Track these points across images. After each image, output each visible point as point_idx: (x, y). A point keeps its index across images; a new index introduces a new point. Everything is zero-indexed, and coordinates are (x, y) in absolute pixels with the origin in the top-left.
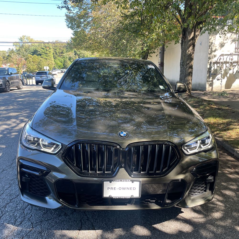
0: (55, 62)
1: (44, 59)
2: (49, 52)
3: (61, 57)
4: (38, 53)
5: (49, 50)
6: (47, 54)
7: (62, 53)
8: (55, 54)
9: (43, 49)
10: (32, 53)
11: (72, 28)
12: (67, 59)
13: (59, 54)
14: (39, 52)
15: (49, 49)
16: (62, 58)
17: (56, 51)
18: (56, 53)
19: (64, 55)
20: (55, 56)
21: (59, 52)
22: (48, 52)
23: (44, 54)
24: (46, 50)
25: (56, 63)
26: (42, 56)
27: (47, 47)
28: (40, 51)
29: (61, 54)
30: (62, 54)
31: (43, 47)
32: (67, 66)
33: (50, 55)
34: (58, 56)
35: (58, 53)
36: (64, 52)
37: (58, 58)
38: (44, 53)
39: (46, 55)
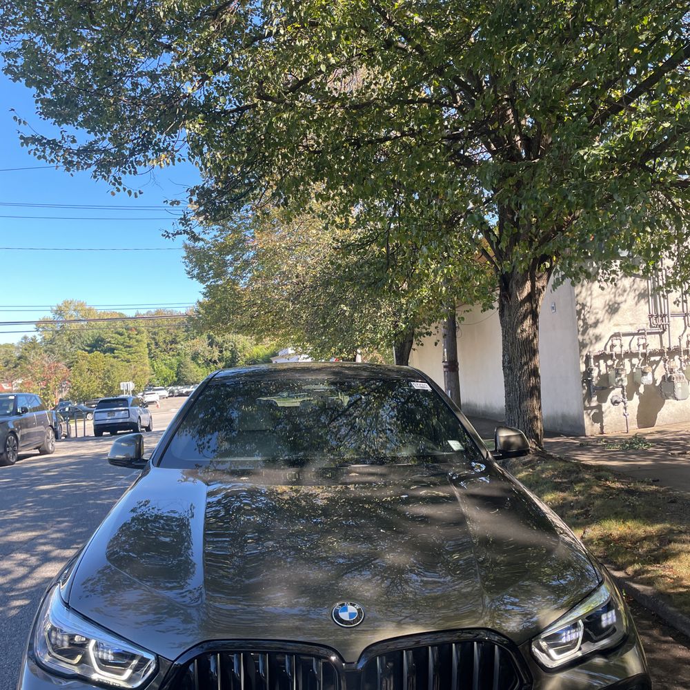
0: (153, 367)
1: (122, 360)
2: (137, 341)
3: (171, 353)
4: (106, 345)
5: (138, 336)
6: (130, 347)
7: (174, 342)
8: (153, 346)
9: (121, 334)
10: (88, 346)
11: (201, 278)
12: (188, 359)
13: (164, 346)
14: (109, 342)
15: (137, 335)
16: (174, 355)
17: (157, 337)
18: (157, 344)
19: (179, 346)
20: (152, 351)
21: (165, 341)
22: (133, 342)
23: (122, 347)
24: (128, 337)
25: (154, 371)
26: (116, 355)
27: (131, 330)
28: (112, 340)
29: (171, 345)
30: (173, 346)
31: (120, 330)
32: (186, 376)
33: (139, 349)
34: (161, 352)
35: (161, 344)
36: (178, 340)
37: (162, 356)
38: (122, 344)
39: (128, 349)
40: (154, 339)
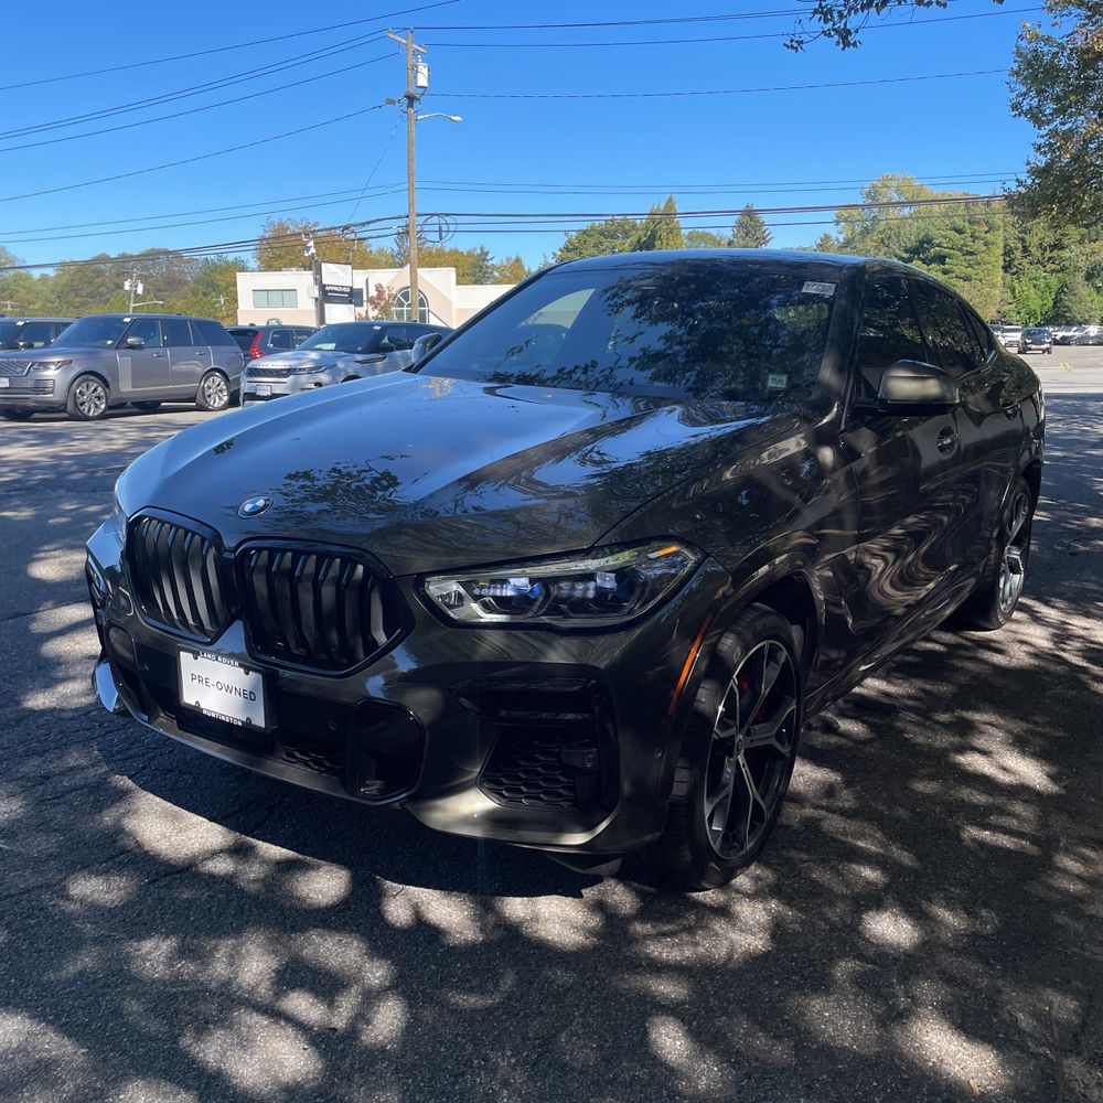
0: (1013, 291)
1: (957, 277)
2: (986, 244)
3: (1050, 266)
4: (932, 250)
5: (988, 235)
6: (971, 253)
7: (1058, 246)
8: (1018, 254)
9: (960, 232)
10: (906, 251)
12: (1080, 277)
13: (1038, 254)
14: (938, 245)
15: (986, 232)
16: (1053, 271)
17: (1027, 237)
18: (1025, 249)
19: (1066, 254)
20: (1016, 263)
21: (1041, 244)
22: (979, 245)
23: (959, 253)
24: (971, 236)
25: (1015, 297)
26: (947, 266)
27: (978, 223)
28: (944, 240)
29: (1052, 251)
30: (1055, 254)
31: (959, 223)
32: (1069, 310)
33: (987, 258)
34: (1031, 263)
35: (1033, 250)
36: (1066, 242)
37: (1033, 271)
38: (960, 250)
39: (969, 257)
40: (1023, 240)
